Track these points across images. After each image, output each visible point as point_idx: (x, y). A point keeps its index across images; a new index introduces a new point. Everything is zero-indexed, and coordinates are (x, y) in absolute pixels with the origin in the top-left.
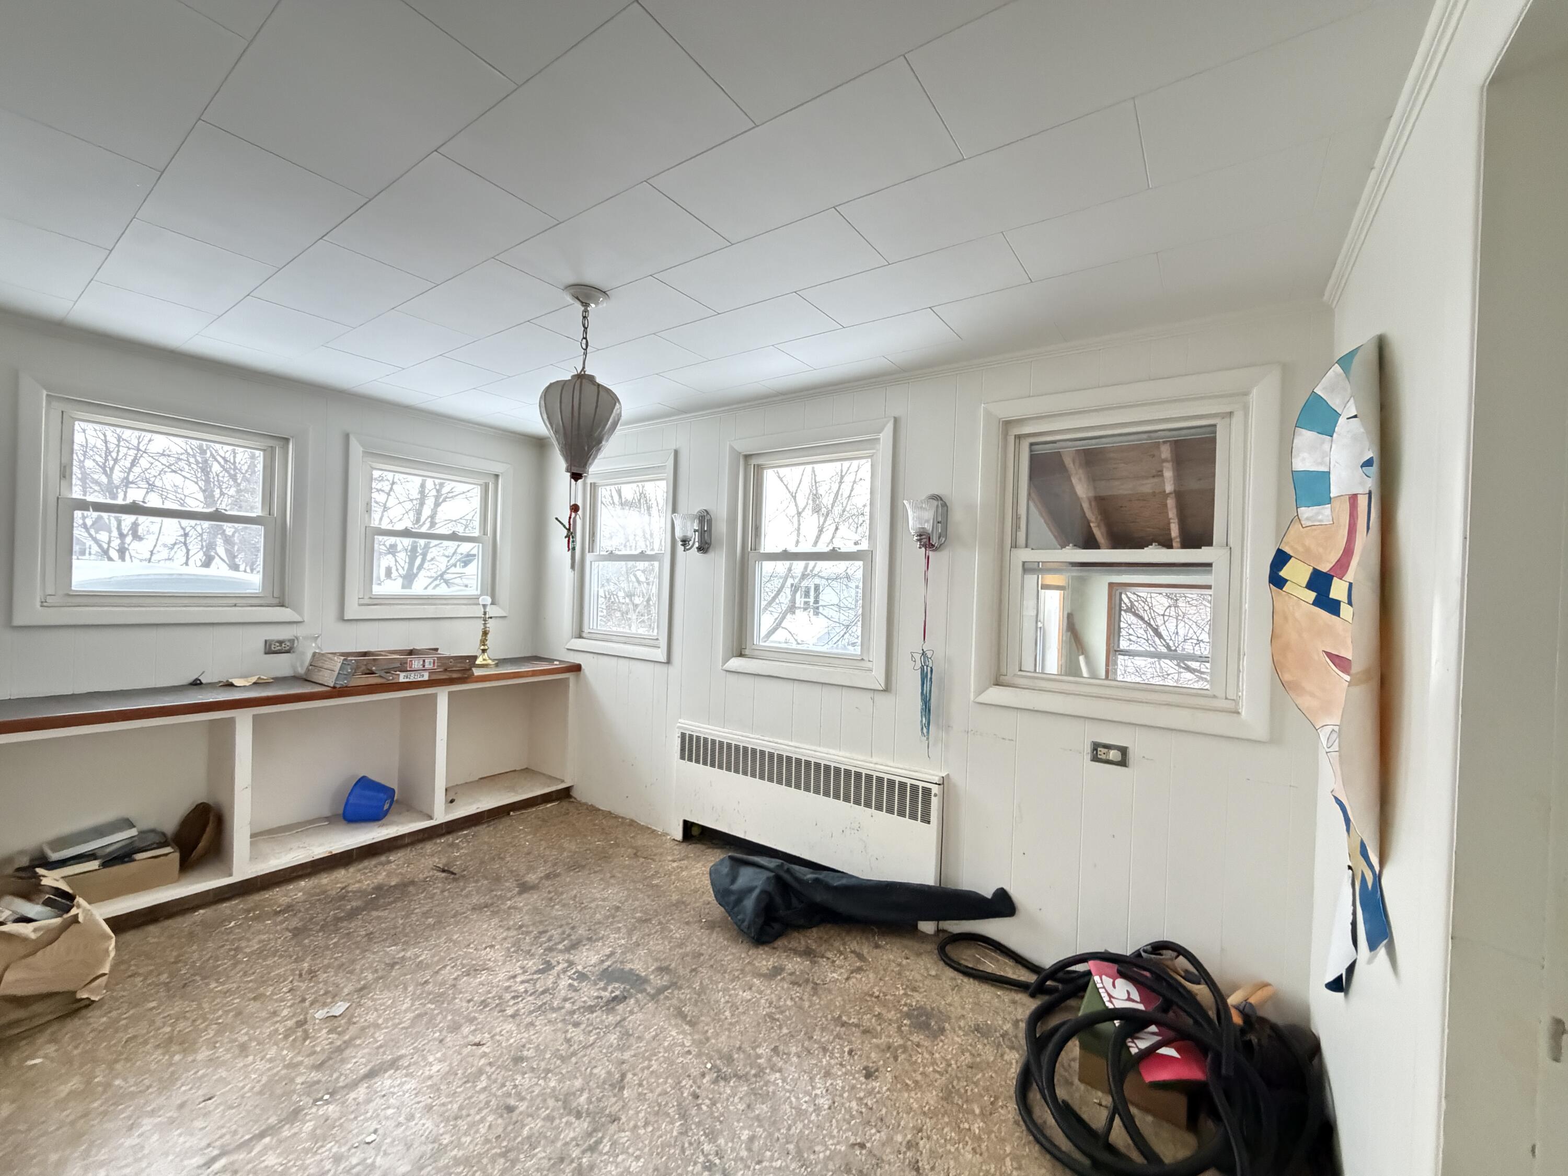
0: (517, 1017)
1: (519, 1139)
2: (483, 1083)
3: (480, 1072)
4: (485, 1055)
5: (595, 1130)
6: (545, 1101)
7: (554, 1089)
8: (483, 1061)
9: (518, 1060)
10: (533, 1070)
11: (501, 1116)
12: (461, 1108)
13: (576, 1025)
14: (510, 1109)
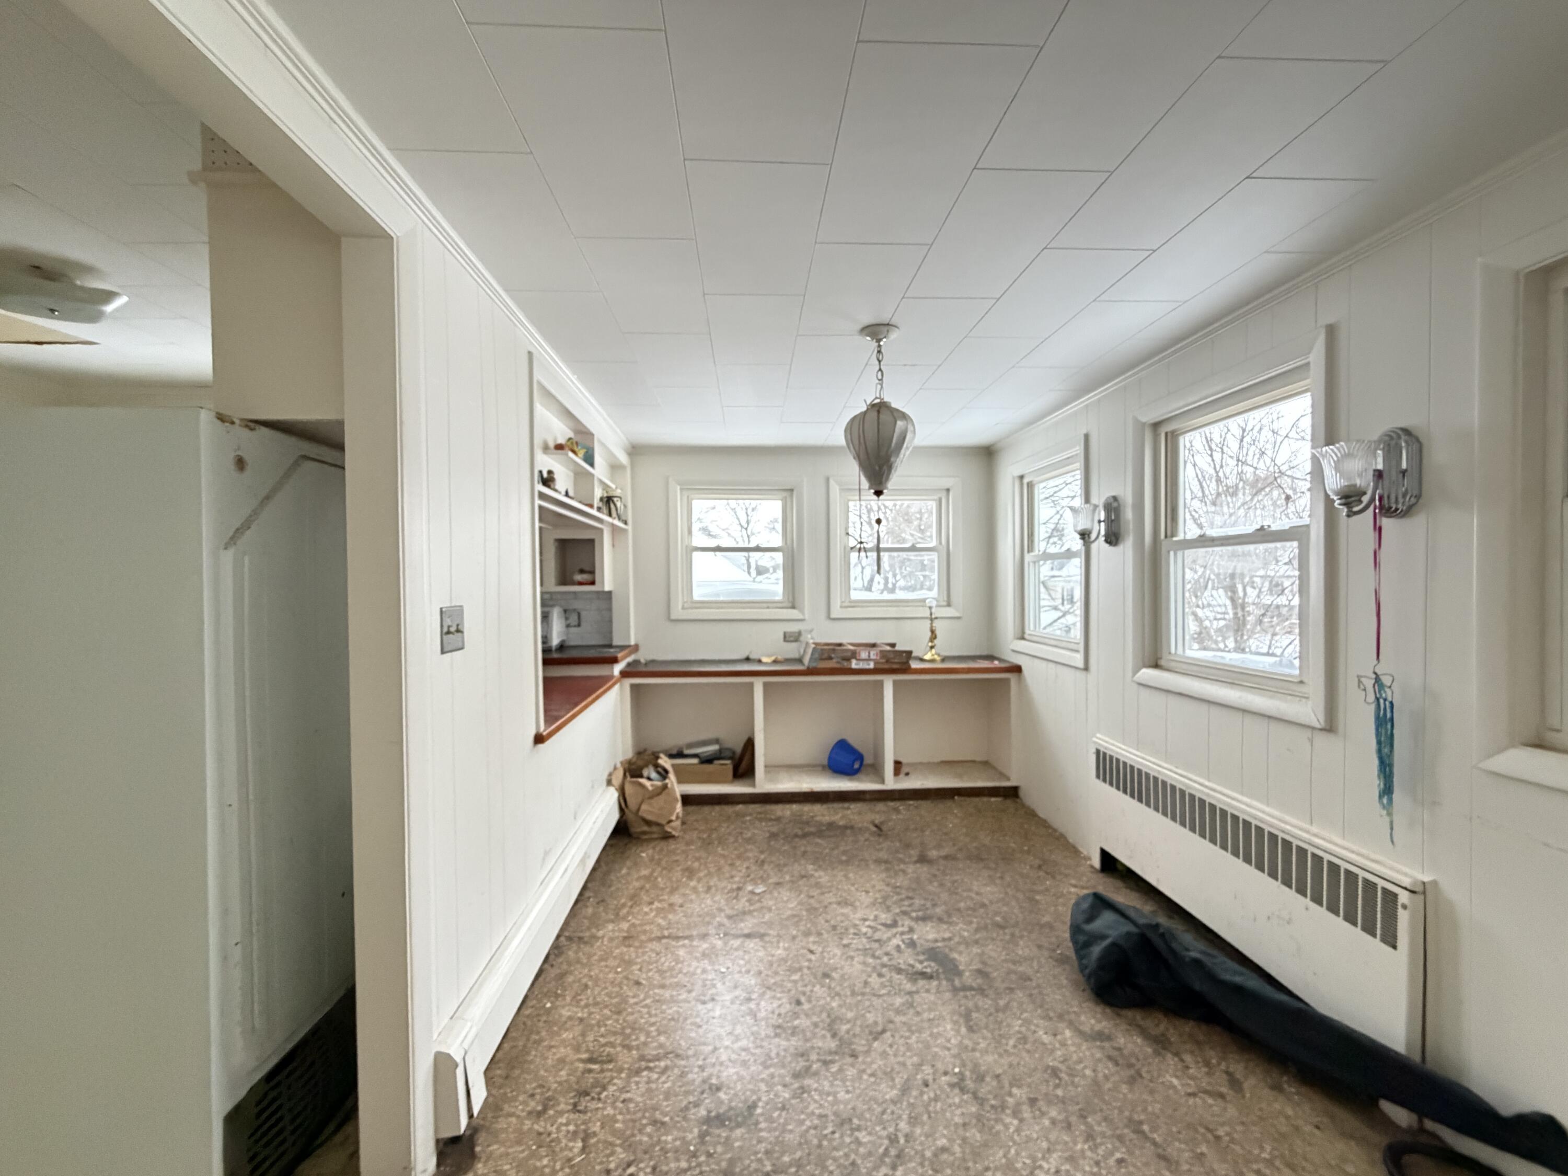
0: (847, 949)
1: (789, 1024)
2: (795, 977)
3: (800, 969)
4: (810, 960)
5: (836, 1053)
6: (821, 1012)
7: (832, 1009)
8: (806, 964)
9: (826, 975)
10: (829, 988)
11: (790, 1004)
12: (775, 984)
13: (880, 975)
14: (799, 1003)
